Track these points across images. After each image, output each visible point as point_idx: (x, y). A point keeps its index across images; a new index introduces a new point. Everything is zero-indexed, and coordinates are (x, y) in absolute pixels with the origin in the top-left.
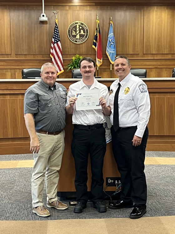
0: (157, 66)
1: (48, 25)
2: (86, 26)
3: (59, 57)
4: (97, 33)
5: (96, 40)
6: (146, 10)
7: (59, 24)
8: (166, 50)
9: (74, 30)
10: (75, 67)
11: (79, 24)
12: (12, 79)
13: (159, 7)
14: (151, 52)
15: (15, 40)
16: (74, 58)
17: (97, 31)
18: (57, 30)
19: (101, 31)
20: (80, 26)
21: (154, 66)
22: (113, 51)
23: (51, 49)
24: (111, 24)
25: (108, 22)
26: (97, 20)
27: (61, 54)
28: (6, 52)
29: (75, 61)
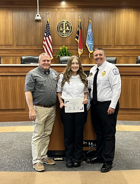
0: (125, 55)
1: (41, 23)
2: (70, 24)
3: (49, 47)
4: (79, 29)
5: (78, 34)
6: (117, 11)
7: (49, 22)
8: (132, 43)
9: (61, 27)
10: (61, 55)
11: (65, 22)
12: (14, 64)
13: (127, 9)
14: (120, 44)
15: (16, 34)
16: (61, 48)
17: (79, 27)
18: (48, 27)
19: (82, 27)
20: (66, 24)
21: (123, 55)
22: (91, 43)
23: (44, 41)
24: (90, 22)
25: (87, 20)
26: (79, 19)
27: (51, 45)
28: (10, 43)
29: (62, 51)
